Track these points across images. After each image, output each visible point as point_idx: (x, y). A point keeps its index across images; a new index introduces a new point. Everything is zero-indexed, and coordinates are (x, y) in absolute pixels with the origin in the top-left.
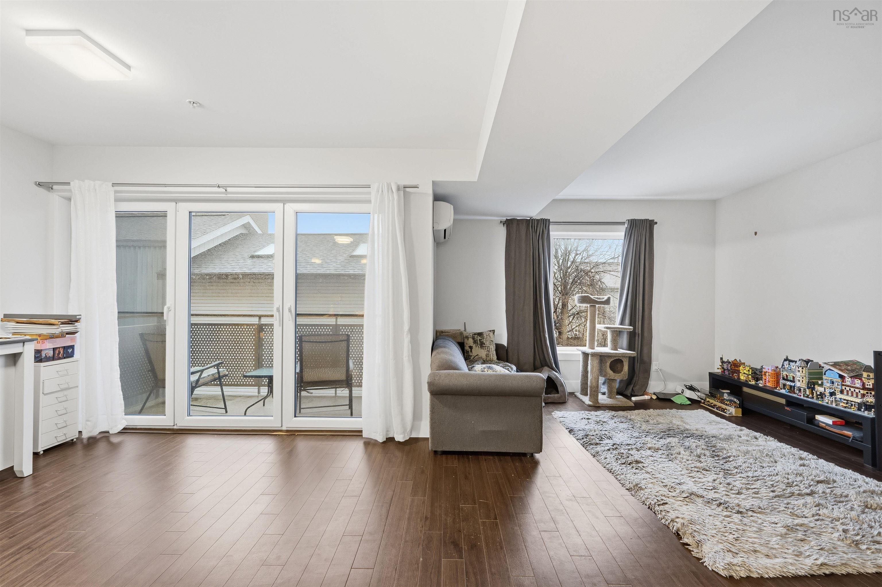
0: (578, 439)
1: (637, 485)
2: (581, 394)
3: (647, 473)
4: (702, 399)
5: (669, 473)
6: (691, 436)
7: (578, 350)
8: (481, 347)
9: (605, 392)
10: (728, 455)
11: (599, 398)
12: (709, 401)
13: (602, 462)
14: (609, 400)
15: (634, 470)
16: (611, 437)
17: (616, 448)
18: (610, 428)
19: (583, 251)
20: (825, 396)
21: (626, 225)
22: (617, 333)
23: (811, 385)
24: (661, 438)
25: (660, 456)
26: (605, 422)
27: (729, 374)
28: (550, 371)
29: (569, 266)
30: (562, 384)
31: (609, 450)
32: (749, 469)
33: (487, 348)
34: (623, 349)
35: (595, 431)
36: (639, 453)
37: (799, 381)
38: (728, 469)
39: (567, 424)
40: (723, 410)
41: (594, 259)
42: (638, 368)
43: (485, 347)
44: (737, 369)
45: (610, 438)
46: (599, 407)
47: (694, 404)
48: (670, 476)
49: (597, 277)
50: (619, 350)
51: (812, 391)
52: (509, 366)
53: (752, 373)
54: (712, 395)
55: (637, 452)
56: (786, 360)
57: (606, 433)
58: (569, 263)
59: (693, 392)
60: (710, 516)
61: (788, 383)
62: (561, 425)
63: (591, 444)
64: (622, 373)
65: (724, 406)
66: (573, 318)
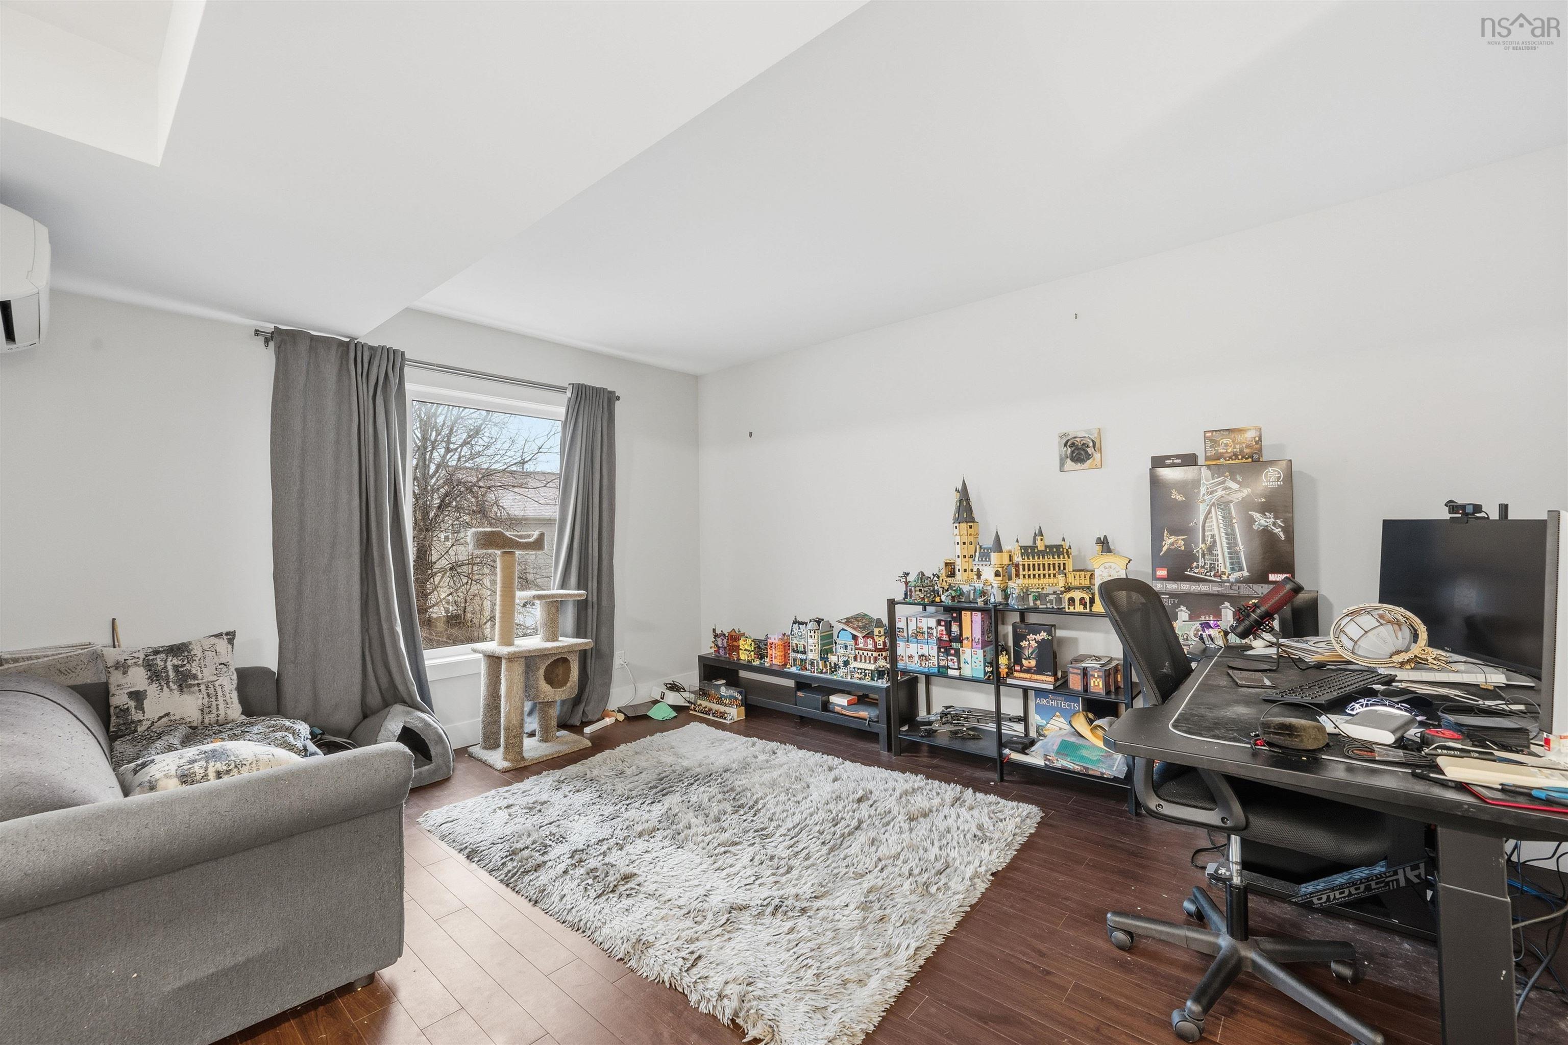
0: (492, 870)
1: (639, 941)
2: (485, 748)
3: (650, 896)
4: (692, 703)
5: (683, 878)
6: (696, 781)
7: (475, 651)
8: (181, 690)
9: (535, 731)
10: (755, 798)
11: (525, 748)
12: (700, 705)
13: (557, 909)
14: (544, 745)
15: (627, 902)
16: (564, 835)
17: (581, 861)
18: (557, 813)
19: (462, 446)
20: (839, 667)
21: (569, 394)
22: (555, 606)
23: (825, 653)
24: (652, 803)
25: (661, 844)
26: (545, 802)
27: (725, 654)
28: (408, 713)
29: (431, 472)
30: (440, 737)
31: (565, 872)
32: (785, 814)
33: (207, 688)
34: (566, 636)
35: (529, 835)
36: (624, 852)
37: (811, 651)
38: (762, 826)
39: (459, 839)
40: (723, 715)
41: (483, 462)
42: (593, 668)
43: (198, 685)
44: (735, 644)
45: (562, 839)
46: (526, 767)
47: (683, 715)
48: (687, 884)
49: (491, 497)
50: (560, 639)
51: (825, 662)
52: (287, 729)
53: (755, 648)
54: (703, 693)
55: (619, 852)
56: (794, 623)
57: (553, 829)
58: (433, 467)
59: (677, 694)
60: (768, 944)
61: (800, 656)
62: (443, 845)
63: (527, 872)
64: (569, 684)
65: (722, 708)
66: (442, 578)
